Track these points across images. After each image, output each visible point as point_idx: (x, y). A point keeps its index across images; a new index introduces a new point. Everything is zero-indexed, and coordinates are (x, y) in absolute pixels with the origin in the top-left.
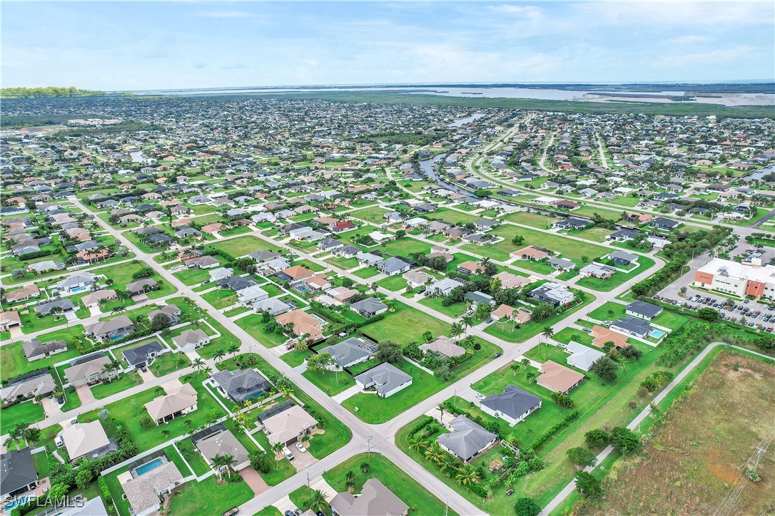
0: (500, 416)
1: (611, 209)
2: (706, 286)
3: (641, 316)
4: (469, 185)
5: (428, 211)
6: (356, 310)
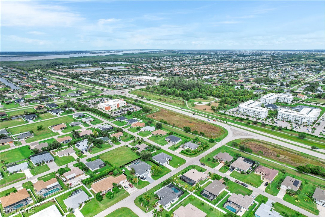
6: (97, 169)
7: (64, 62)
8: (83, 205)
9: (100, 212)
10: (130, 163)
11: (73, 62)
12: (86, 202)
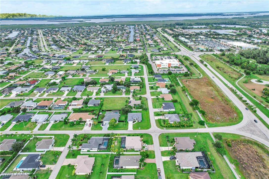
0: (170, 110)
1: (113, 55)
2: (160, 67)
3: (159, 78)
4: (58, 57)
5: (58, 69)
6: (91, 105)
7: (185, 23)
8: (58, 122)
9: (58, 130)
10: (111, 110)
11: (192, 23)
12: (60, 121)
